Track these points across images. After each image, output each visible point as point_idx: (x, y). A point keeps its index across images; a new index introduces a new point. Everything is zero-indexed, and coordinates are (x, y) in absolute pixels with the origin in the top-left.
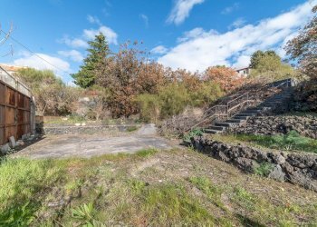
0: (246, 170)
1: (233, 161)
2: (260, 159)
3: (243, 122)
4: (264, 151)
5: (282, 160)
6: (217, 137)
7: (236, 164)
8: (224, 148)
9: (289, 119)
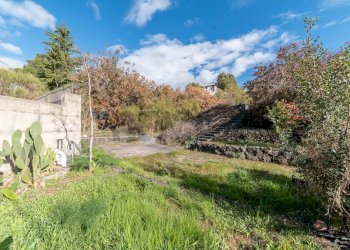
0: (230, 156)
1: (223, 154)
2: (236, 151)
3: (221, 133)
4: (237, 147)
5: (244, 150)
6: (209, 142)
7: (225, 155)
8: (218, 148)
9: (245, 132)
